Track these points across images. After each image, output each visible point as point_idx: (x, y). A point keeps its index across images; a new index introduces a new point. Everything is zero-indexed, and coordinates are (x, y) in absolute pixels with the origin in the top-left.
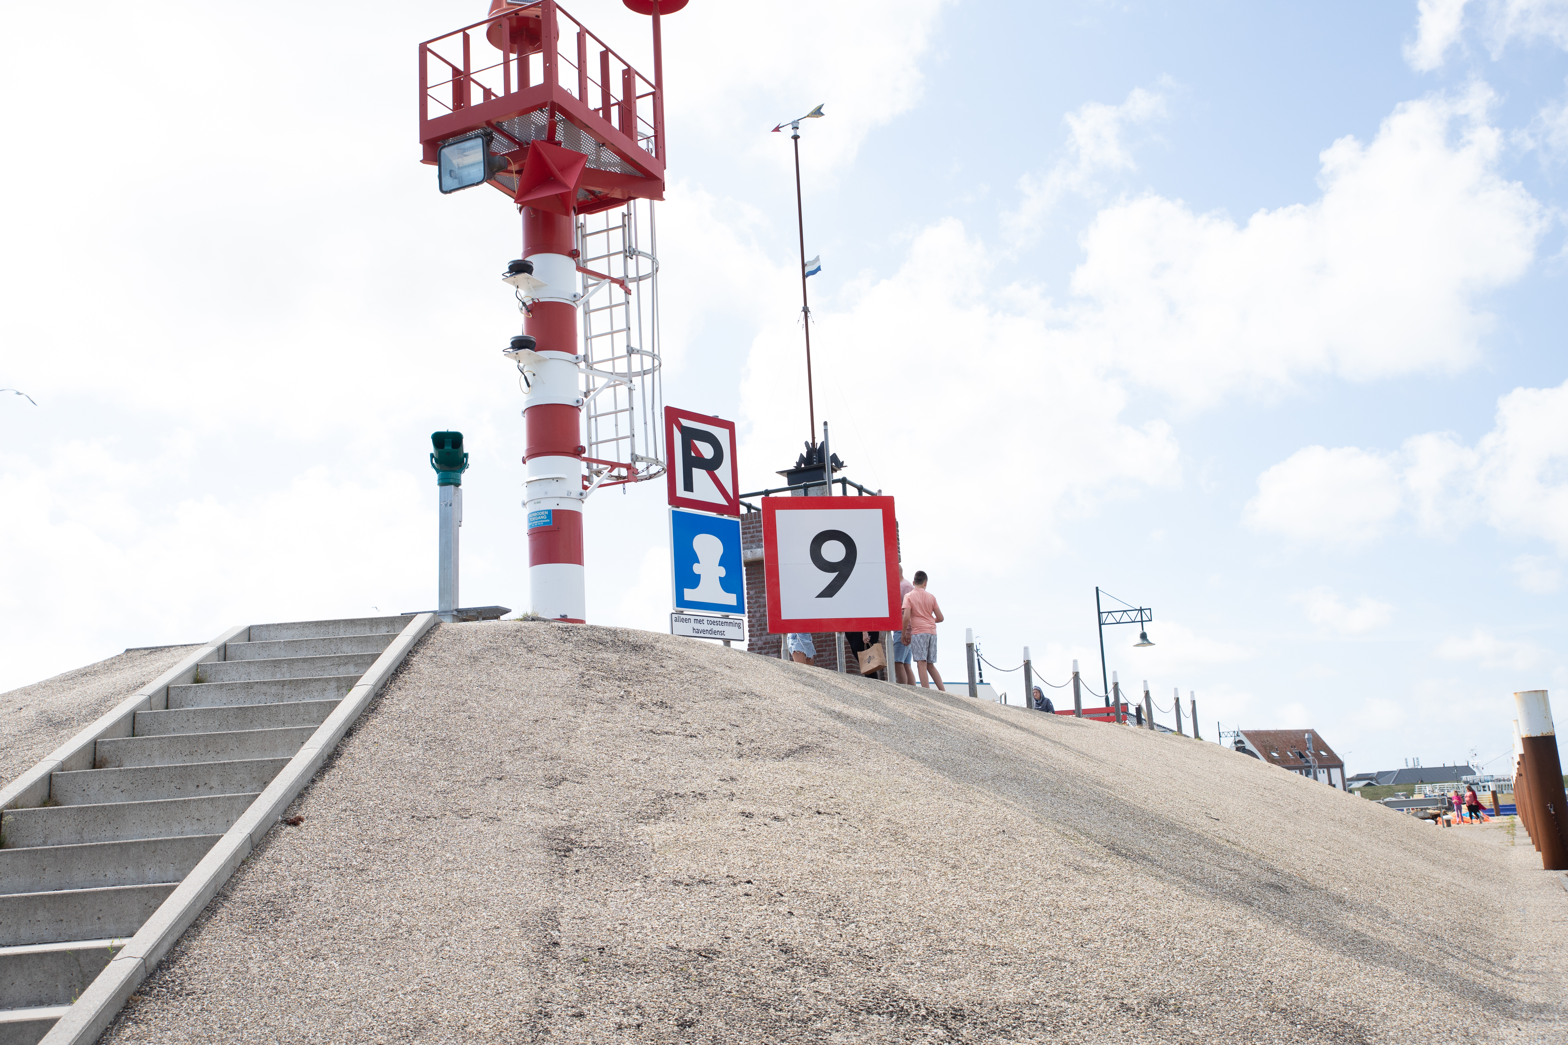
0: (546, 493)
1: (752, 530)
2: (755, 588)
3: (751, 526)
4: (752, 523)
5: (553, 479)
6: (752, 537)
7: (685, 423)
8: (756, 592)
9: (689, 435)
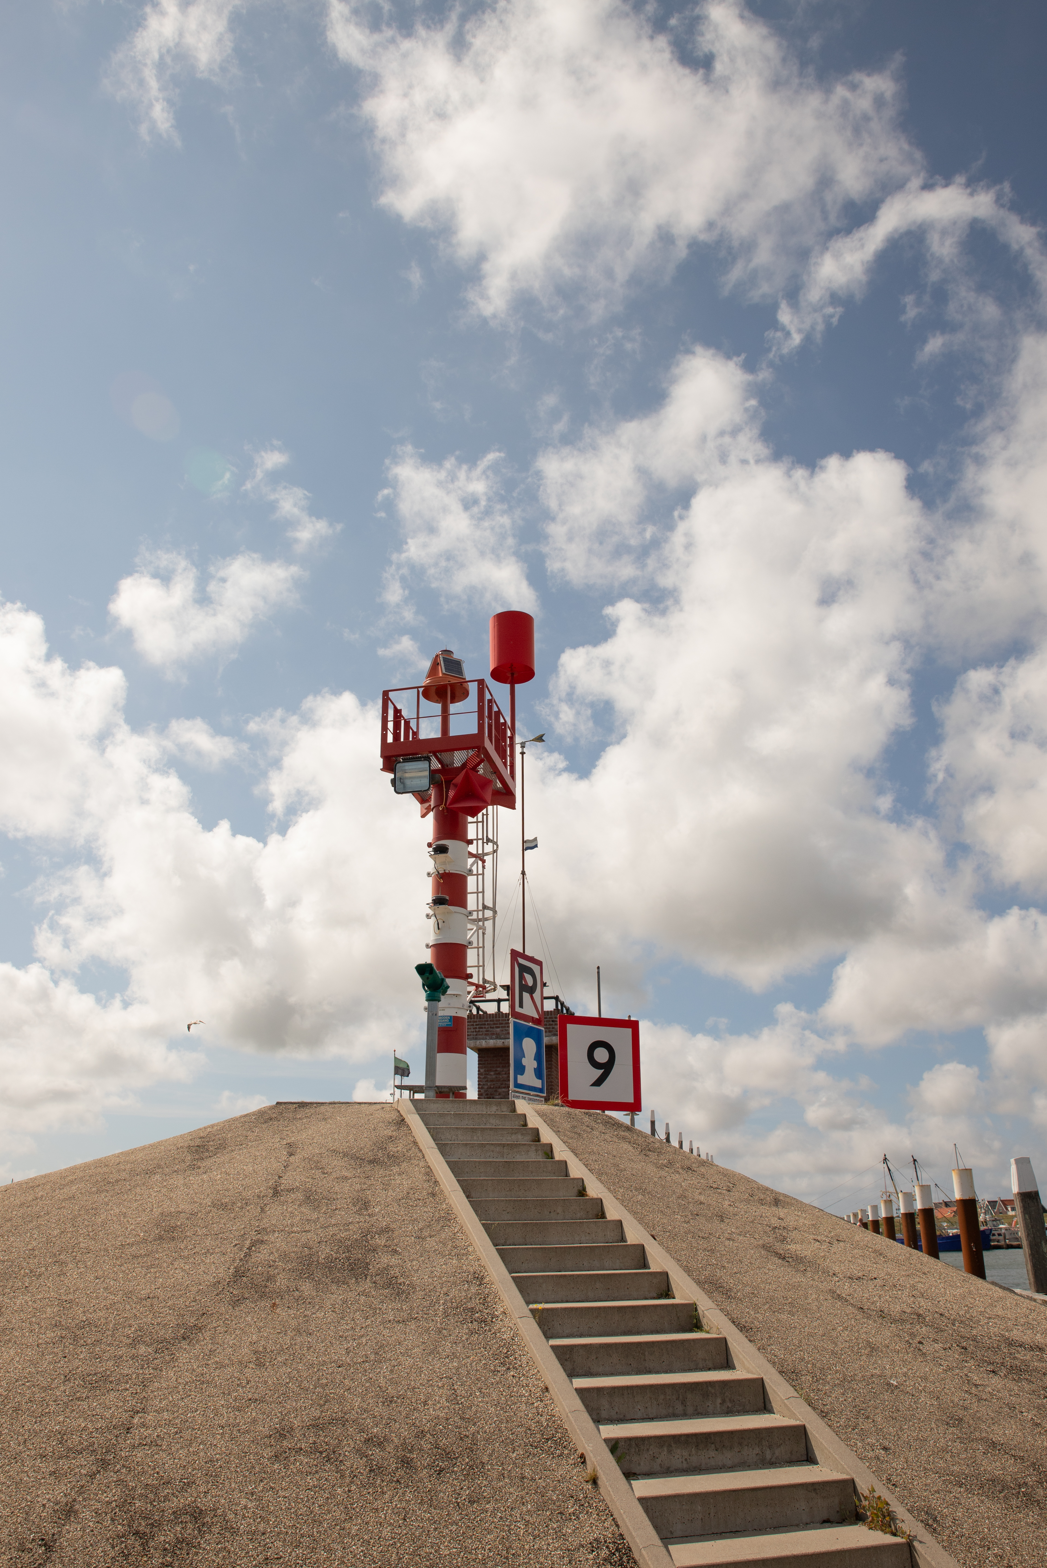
0: (449, 1004)
1: (487, 1027)
2: (485, 1067)
3: (486, 1023)
4: (487, 1021)
5: (454, 995)
6: (486, 1031)
7: (521, 961)
8: (485, 1071)
9: (524, 969)
